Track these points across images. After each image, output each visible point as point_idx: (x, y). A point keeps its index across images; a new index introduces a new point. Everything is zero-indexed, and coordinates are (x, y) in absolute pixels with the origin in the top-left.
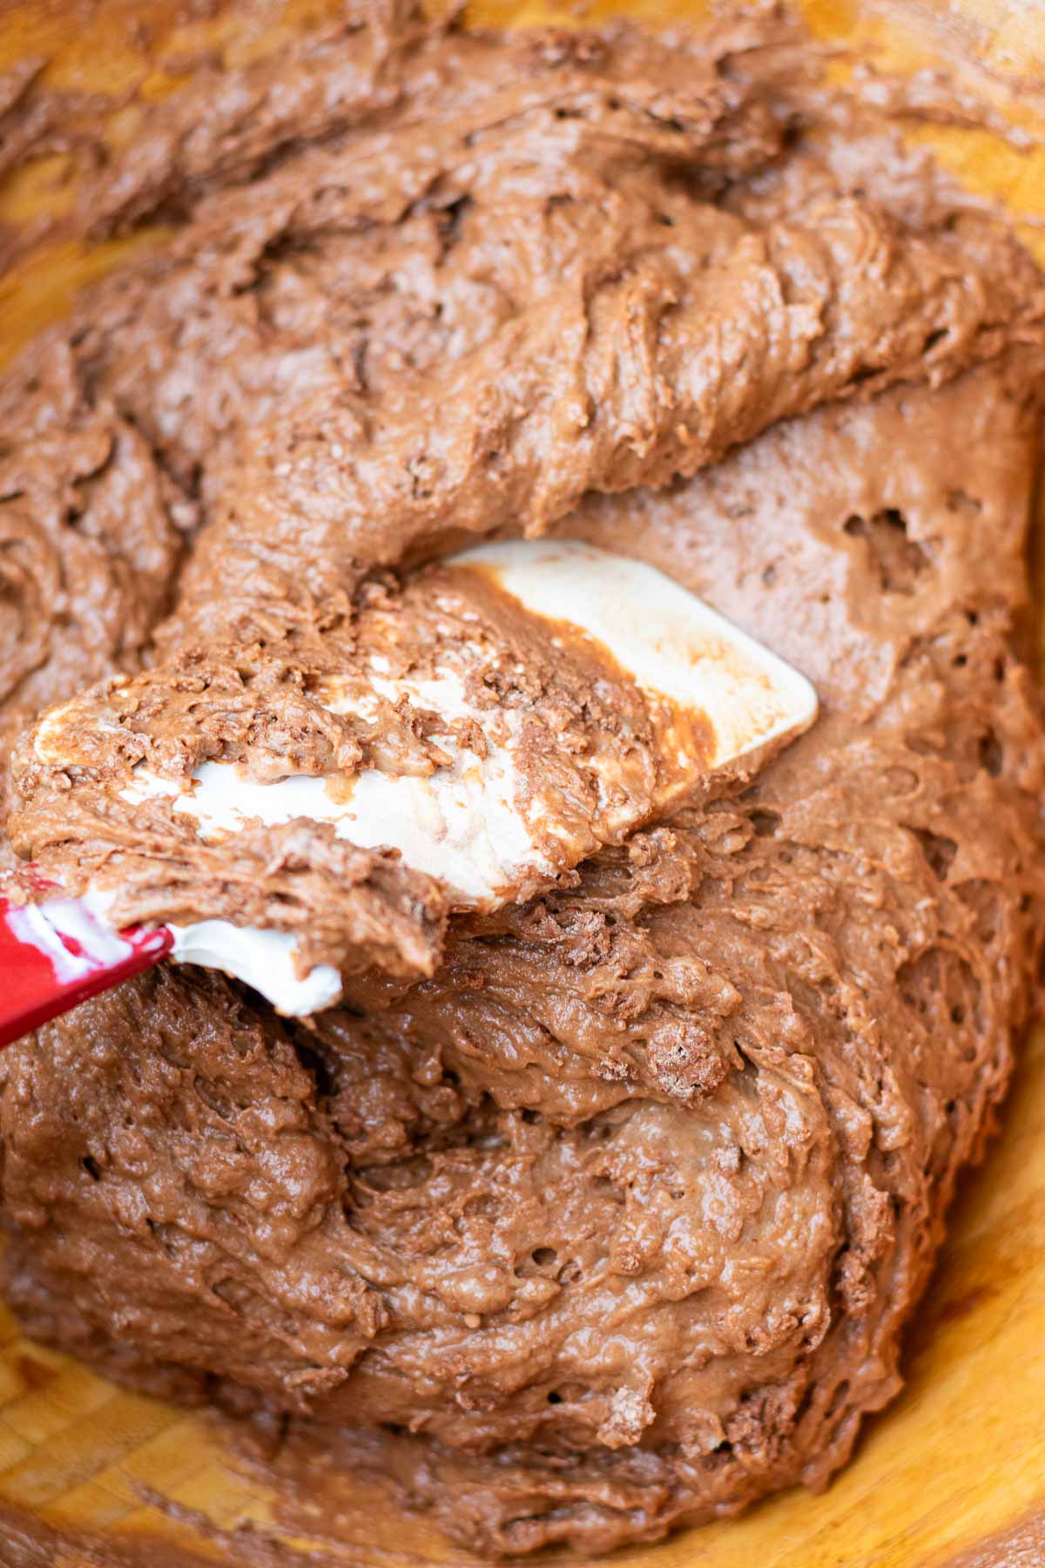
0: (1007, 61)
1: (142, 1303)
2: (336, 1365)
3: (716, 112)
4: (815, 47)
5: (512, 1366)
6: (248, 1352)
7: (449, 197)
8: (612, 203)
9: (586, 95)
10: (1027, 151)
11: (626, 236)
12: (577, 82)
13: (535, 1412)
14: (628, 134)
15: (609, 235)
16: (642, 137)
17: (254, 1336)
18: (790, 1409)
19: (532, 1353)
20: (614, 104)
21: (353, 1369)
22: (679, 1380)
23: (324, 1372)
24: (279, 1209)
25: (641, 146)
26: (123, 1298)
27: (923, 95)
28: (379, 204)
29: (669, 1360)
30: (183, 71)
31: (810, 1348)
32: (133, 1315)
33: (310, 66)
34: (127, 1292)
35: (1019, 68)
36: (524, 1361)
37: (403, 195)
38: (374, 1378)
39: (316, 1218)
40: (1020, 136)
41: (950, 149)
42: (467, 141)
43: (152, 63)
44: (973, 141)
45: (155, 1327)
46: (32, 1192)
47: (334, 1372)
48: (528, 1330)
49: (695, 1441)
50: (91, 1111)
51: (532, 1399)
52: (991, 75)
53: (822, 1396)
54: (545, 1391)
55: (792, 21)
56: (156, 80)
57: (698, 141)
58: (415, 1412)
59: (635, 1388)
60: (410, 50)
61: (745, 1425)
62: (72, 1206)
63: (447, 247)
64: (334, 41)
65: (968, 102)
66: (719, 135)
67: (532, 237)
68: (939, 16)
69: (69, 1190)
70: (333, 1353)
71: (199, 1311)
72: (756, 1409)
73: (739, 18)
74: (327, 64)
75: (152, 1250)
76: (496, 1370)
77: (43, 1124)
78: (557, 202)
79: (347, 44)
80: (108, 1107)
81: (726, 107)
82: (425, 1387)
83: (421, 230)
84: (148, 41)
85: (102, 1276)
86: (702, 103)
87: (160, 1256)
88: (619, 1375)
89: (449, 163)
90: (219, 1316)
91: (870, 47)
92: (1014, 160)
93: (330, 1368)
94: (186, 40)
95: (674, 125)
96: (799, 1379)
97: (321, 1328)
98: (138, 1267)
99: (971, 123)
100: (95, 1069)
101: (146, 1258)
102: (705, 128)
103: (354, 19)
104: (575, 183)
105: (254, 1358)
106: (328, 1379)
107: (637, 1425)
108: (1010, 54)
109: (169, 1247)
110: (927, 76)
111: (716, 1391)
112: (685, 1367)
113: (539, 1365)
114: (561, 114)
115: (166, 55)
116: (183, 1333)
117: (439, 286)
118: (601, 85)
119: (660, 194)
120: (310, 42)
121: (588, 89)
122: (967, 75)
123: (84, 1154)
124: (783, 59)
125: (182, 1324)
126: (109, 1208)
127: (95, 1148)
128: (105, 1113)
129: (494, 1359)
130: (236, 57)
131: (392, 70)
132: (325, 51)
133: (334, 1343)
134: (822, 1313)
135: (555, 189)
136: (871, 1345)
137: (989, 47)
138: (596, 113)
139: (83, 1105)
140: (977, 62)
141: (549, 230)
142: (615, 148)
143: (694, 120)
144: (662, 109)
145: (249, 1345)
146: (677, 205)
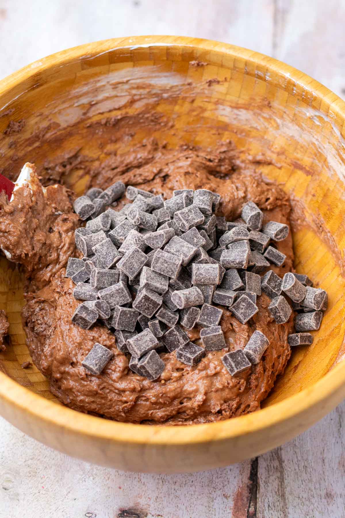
0: (276, 148)
1: (84, 395)
2: (132, 401)
3: (219, 158)
4: (238, 151)
5: (172, 391)
6: (109, 405)
7: (163, 174)
8: (198, 174)
9: (192, 154)
10: (280, 168)
11: (202, 180)
12: (190, 152)
13: (177, 406)
14: (201, 161)
15: (198, 180)
16: (204, 162)
17: (111, 400)
18: (235, 406)
19: (176, 389)
20: (198, 156)
21: (135, 402)
22: (210, 394)
23: (129, 403)
24: (118, 370)
25: (203, 164)
26: (79, 394)
27: (259, 158)
28: (148, 176)
29: (208, 389)
30: (108, 154)
31: (241, 391)
32: (82, 398)
33: (134, 152)
34: (80, 392)
35: (278, 150)
36: (174, 390)
37: (154, 173)
38: (140, 404)
39: (126, 372)
40: (279, 165)
41: (265, 170)
42: (167, 164)
43: (102, 152)
44: (270, 167)
45: (87, 400)
46: (59, 370)
47: (131, 403)
48: (175, 384)
49: (214, 409)
50: (74, 352)
51: (176, 402)
52: (273, 152)
53: (242, 407)
54: (179, 400)
55: (233, 145)
56: (103, 155)
57: (215, 164)
58: (149, 412)
59: (201, 393)
60: (156, 150)
61: (225, 406)
62: (68, 373)
63: (164, 184)
64: (139, 147)
65: (268, 158)
66: (219, 164)
67: (182, 179)
68: (263, 140)
69: (67, 369)
70: (131, 398)
71: (98, 396)
72: (228, 404)
73: (222, 145)
74: (138, 152)
75: (87, 381)
76: (168, 392)
77: (62, 354)
78: (187, 173)
79: (142, 148)
80: (78, 352)
81: (221, 158)
82: (153, 400)
83: (158, 180)
84: (102, 147)
85: (75, 389)
86: (216, 156)
87: (89, 383)
88: (197, 392)
89: (163, 167)
90: (102, 396)
91: (249, 150)
92: (278, 170)
93: (131, 402)
94: (110, 148)
95: (210, 160)
96: (237, 400)
97: (128, 392)
98: (84, 386)
99: (270, 164)
100: (76, 344)
101: (85, 383)
102: (217, 161)
103: (144, 144)
104: (190, 170)
105: (111, 407)
106: (130, 405)
107: (202, 400)
108: (277, 146)
109: (91, 381)
110: (260, 154)
111: (219, 398)
112: (212, 391)
113: (178, 392)
114: (187, 158)
115: (105, 151)
116: (93, 402)
117: (163, 190)
118: (195, 153)
119: (208, 175)
120: (135, 148)
121: (193, 153)
122: (269, 153)
123: (71, 362)
124: (232, 153)
125: (93, 400)
126: (77, 372)
127: (74, 360)
128: (77, 353)
129: (168, 390)
130: (119, 152)
131: (151, 152)
132: (138, 149)
133: (131, 396)
134: (244, 382)
135: (186, 171)
136: (255, 398)
137: (272, 146)
138: (194, 157)
139: (72, 351)
140: (270, 149)
141: (185, 178)
142: (198, 164)
143: (215, 159)
144: (208, 157)
145: (109, 403)
146: (212, 177)
